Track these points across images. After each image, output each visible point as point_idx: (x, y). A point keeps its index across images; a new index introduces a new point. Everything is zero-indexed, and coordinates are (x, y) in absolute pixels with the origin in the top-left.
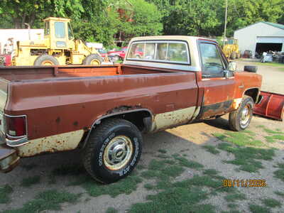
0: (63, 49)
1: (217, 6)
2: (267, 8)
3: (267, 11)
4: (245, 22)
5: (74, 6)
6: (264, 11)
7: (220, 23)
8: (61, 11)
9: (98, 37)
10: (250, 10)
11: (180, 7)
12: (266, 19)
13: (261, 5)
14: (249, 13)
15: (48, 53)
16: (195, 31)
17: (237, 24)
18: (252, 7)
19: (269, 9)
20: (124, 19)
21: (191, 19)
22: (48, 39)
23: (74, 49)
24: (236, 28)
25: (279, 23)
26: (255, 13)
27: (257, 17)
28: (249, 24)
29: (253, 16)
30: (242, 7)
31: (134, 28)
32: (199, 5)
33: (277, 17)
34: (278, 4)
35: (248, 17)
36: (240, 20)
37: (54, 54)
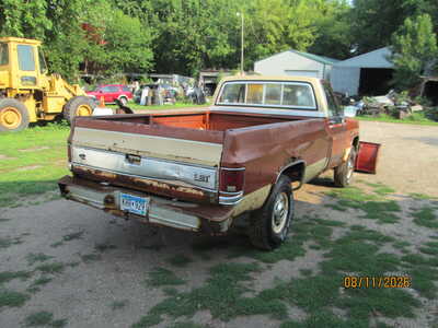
0: (33, 88)
1: (229, 25)
2: (294, 31)
3: (294, 35)
4: (266, 50)
5: (38, 20)
6: (290, 36)
7: (233, 51)
8: (17, 27)
9: (53, 67)
10: (272, 33)
11: (176, 25)
12: (294, 46)
13: (286, 27)
14: (272, 39)
15: (6, 95)
16: (199, 61)
17: (256, 52)
18: (275, 30)
19: (297, 34)
20: (94, 41)
21: (192, 43)
22: (6, 72)
23: (48, 88)
24: (255, 58)
25: (309, 52)
26: (278, 38)
27: (282, 44)
28: (272, 53)
29: (277, 41)
30: (262, 30)
31: (111, 54)
32: (203, 24)
33: (307, 44)
34: (307, 27)
35: (270, 42)
36: (260, 47)
37: (17, 96)
